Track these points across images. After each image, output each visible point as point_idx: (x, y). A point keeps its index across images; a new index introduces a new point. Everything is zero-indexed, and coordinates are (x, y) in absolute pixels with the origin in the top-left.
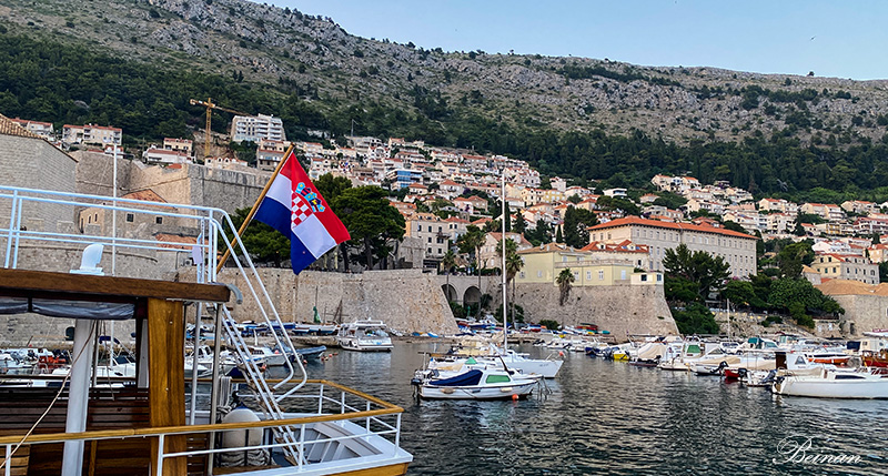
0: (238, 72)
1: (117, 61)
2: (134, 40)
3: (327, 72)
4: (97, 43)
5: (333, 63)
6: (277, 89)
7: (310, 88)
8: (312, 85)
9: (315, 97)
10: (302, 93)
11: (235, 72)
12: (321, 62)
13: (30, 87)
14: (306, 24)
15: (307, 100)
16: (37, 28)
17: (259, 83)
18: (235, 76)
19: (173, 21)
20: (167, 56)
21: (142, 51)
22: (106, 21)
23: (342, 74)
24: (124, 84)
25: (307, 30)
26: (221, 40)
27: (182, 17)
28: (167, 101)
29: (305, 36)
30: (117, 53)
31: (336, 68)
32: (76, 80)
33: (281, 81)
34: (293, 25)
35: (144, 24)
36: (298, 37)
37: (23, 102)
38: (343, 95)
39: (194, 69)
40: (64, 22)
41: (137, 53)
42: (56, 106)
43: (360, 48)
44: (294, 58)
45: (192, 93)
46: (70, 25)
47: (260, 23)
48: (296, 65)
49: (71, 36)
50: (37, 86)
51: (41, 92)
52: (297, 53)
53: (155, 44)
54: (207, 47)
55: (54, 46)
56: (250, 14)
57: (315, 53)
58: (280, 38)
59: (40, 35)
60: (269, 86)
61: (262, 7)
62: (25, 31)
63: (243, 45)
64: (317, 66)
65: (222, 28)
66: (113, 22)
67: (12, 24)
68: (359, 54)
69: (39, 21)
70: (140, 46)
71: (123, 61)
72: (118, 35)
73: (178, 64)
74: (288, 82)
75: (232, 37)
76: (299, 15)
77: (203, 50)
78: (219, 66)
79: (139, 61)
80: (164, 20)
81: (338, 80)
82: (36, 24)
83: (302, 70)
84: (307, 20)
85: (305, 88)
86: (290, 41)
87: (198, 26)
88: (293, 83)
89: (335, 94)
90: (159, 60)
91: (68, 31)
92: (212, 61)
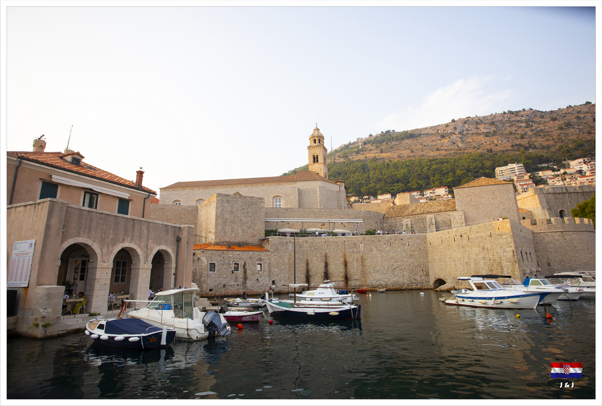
0: (489, 149)
1: (434, 160)
2: (438, 150)
3: (538, 134)
4: (424, 155)
5: (539, 129)
6: (512, 150)
7: (530, 145)
8: (531, 143)
9: (535, 148)
10: (526, 148)
11: (488, 149)
12: (532, 130)
13: (407, 179)
14: (517, 115)
15: (530, 151)
16: (401, 157)
17: (501, 151)
18: (488, 150)
19: (451, 137)
20: (453, 152)
21: (443, 153)
22: (425, 146)
23: (547, 132)
24: (441, 168)
25: (518, 118)
26: (475, 137)
27: (454, 134)
28: (462, 170)
29: (518, 121)
30: (433, 157)
31: (541, 130)
32: (422, 172)
33: (513, 146)
34: (509, 118)
35: (439, 142)
36: (514, 123)
37: (406, 186)
38: (551, 142)
39: (467, 153)
40: (409, 151)
41: (440, 154)
42: (418, 184)
43: (553, 116)
44: (515, 134)
45: (471, 163)
46: (412, 152)
47: (492, 123)
48: (518, 136)
49: (413, 156)
50: (409, 178)
51: (412, 180)
52: (516, 131)
53: (446, 148)
54: (469, 142)
55: (410, 161)
56: (485, 122)
57: (527, 127)
58: (504, 127)
59: (403, 159)
60: (507, 151)
61: (491, 116)
62: (397, 159)
63: (487, 136)
64: (530, 133)
65: (474, 132)
66: (427, 145)
67: (392, 158)
68: (554, 119)
69: (401, 154)
70: (440, 151)
71: (437, 159)
72: (431, 150)
73: (459, 153)
74: (516, 145)
75: (480, 134)
76: (511, 113)
77: (468, 144)
78: (478, 149)
79: (443, 157)
80: (447, 137)
81: (545, 136)
82: (400, 155)
83: (522, 137)
84: (517, 113)
85: (527, 145)
86: (510, 126)
87: (463, 135)
88: (520, 145)
89: (545, 144)
90: (450, 154)
91: (411, 154)
92: (475, 147)
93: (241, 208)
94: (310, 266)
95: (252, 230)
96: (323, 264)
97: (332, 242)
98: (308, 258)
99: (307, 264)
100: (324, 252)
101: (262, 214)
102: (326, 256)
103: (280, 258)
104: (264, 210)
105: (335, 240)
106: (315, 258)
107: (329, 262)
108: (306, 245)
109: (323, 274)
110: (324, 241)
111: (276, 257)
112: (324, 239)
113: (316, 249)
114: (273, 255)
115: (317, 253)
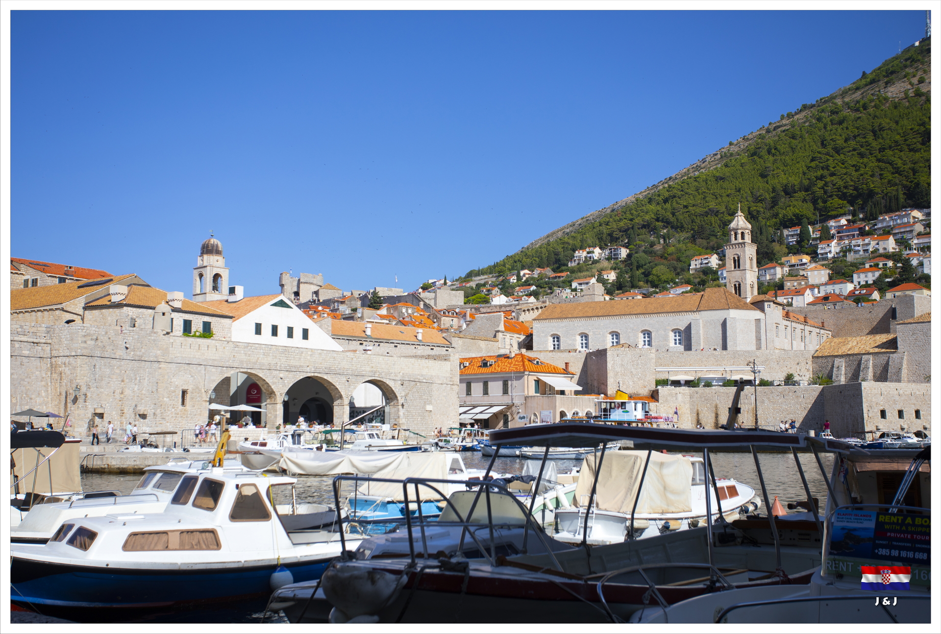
93: (631, 361)
94: (701, 416)
95: (642, 381)
96: (713, 415)
97: (723, 393)
98: (699, 408)
99: (698, 414)
100: (714, 403)
101: (652, 365)
102: (716, 407)
103: (670, 408)
104: (654, 361)
105: (726, 391)
106: (706, 409)
107: (719, 413)
108: (696, 395)
109: (713, 425)
110: (715, 392)
111: (665, 408)
112: (715, 389)
113: (707, 400)
114: (662, 406)
115: (707, 403)
